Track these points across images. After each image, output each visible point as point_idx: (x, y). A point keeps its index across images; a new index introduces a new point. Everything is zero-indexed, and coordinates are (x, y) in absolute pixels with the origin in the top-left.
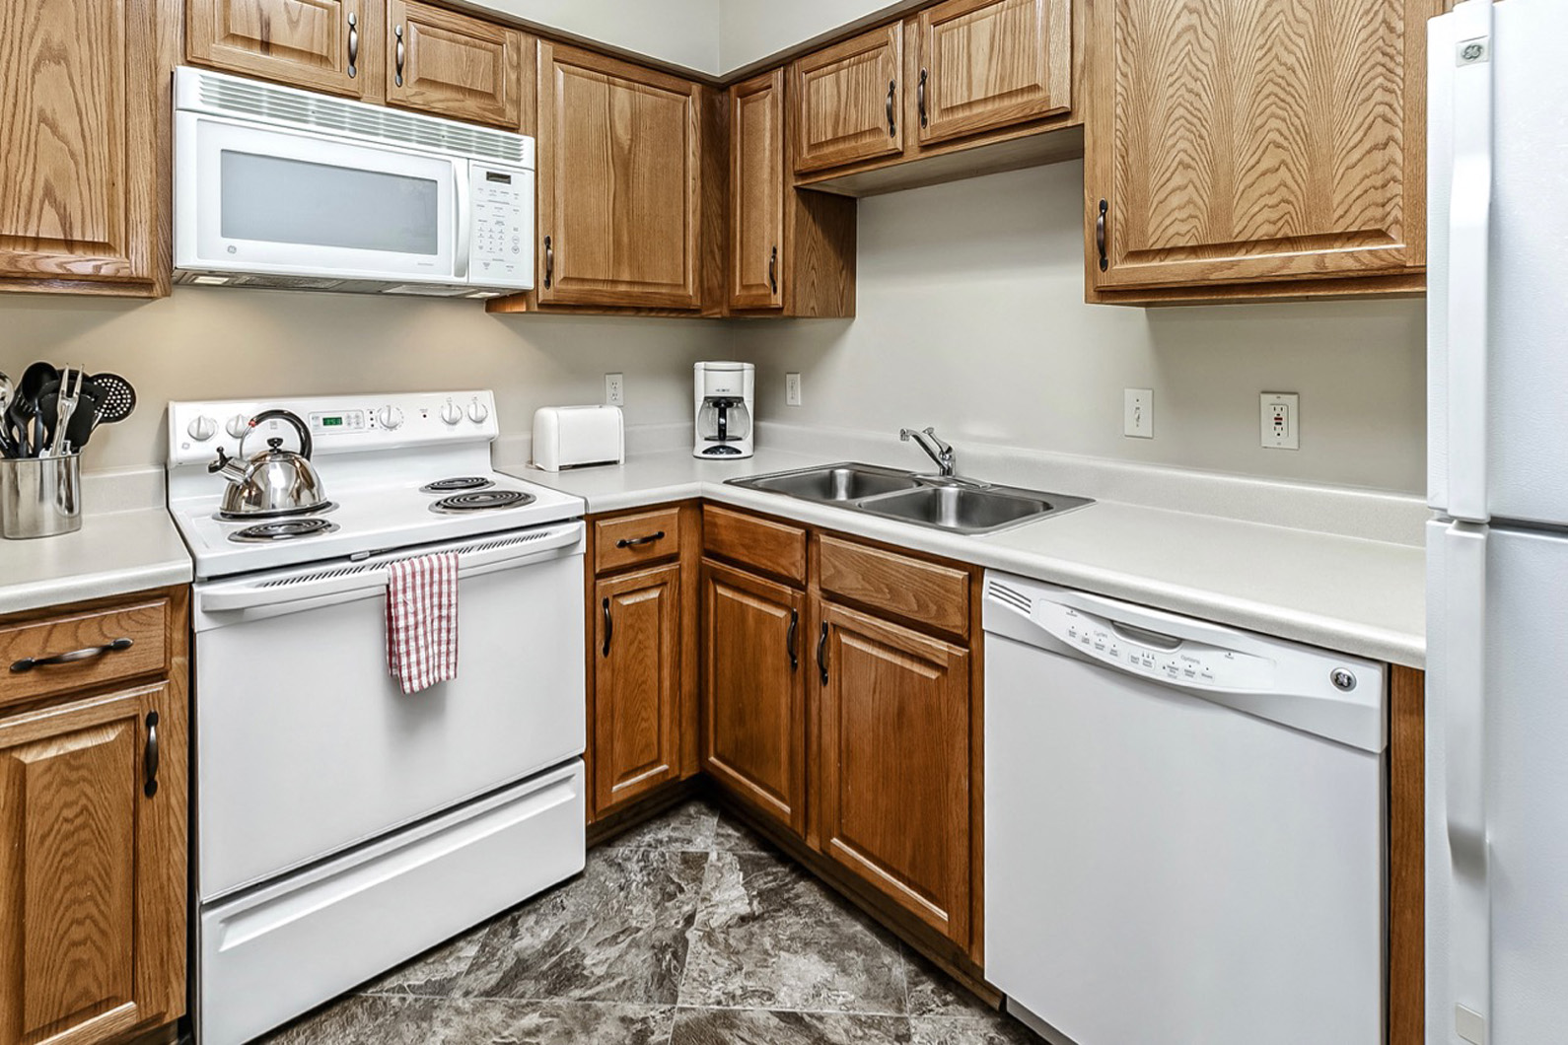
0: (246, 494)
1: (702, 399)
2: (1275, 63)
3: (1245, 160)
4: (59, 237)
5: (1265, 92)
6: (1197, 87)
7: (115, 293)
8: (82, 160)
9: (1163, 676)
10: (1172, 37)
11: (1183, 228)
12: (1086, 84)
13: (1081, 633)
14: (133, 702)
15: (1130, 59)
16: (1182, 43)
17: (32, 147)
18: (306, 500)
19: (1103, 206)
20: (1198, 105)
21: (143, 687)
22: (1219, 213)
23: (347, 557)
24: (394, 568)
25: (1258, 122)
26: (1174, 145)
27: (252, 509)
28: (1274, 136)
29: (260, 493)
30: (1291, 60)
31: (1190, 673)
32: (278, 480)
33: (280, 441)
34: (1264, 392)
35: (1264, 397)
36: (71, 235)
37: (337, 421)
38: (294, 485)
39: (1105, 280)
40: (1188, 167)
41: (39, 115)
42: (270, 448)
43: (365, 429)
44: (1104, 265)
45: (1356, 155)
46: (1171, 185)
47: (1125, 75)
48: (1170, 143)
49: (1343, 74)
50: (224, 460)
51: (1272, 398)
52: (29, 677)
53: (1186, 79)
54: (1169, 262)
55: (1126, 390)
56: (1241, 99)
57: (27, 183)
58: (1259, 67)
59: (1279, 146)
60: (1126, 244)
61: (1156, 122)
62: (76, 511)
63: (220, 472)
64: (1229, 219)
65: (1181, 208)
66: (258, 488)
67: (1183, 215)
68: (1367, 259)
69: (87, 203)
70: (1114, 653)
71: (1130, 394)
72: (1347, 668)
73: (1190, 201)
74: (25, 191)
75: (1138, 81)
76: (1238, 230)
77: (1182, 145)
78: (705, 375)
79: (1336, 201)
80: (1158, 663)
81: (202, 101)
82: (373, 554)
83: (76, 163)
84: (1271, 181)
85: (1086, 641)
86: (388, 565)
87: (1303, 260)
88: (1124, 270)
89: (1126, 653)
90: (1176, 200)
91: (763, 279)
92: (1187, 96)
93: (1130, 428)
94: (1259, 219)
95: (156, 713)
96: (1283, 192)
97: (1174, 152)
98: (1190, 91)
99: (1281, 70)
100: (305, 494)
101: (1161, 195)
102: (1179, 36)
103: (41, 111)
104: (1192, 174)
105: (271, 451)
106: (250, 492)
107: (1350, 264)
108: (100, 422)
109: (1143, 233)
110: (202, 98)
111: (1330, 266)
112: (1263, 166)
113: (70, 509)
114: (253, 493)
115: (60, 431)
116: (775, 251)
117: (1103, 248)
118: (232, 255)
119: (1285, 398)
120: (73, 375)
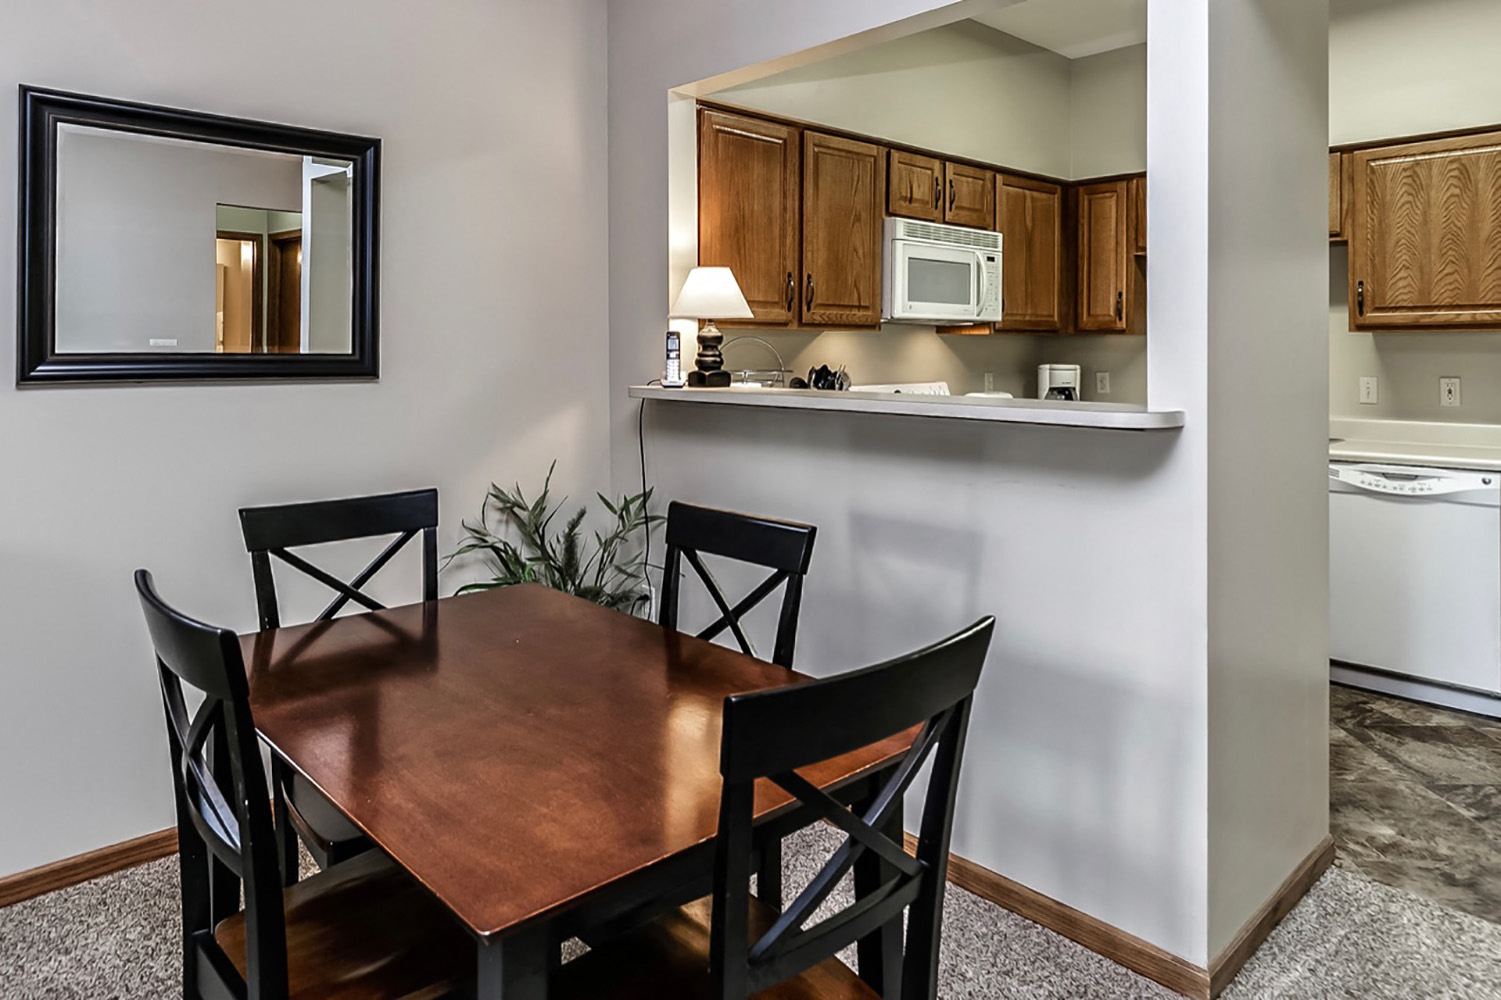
1: (1047, 389)
2: (1452, 225)
3: (1437, 267)
4: (856, 304)
5: (1447, 237)
6: (1413, 231)
9: (1410, 493)
10: (1399, 205)
11: (1405, 297)
12: (1349, 221)
13: (1367, 481)
15: (1376, 212)
16: (1404, 208)
19: (1361, 283)
20: (1413, 239)
22: (1424, 291)
25: (1444, 251)
26: (1401, 257)
28: (1451, 258)
30: (1459, 225)
31: (1422, 489)
34: (1443, 377)
35: (1443, 380)
36: (860, 302)
39: (1361, 321)
40: (1408, 268)
44: (1361, 313)
45: (1490, 271)
46: (1398, 276)
47: (1372, 219)
48: (1398, 256)
49: (1484, 234)
51: (1447, 380)
53: (1406, 225)
54: (1397, 314)
55: (1361, 379)
56: (1435, 240)
58: (1444, 225)
59: (1453, 263)
60: (1373, 302)
61: (1390, 244)
64: (1430, 294)
65: (1404, 287)
67: (1406, 291)
68: (1495, 316)
70: (1385, 487)
71: (1363, 381)
72: (1488, 476)
73: (1409, 285)
75: (1380, 224)
76: (1434, 299)
77: (1404, 257)
78: (1050, 374)
79: (1482, 288)
80: (1407, 487)
84: (1450, 279)
85: (1370, 484)
87: (1466, 315)
88: (1372, 316)
89: (1390, 486)
90: (1401, 284)
91: (1109, 310)
92: (1407, 234)
93: (1363, 399)
94: (1445, 295)
96: (1457, 285)
97: (1400, 260)
98: (1409, 232)
99: (1455, 229)
101: (1393, 281)
102: (1403, 205)
104: (1409, 271)
107: (1487, 318)
109: (1384, 298)
111: (1478, 318)
112: (1445, 272)
116: (1120, 294)
117: (1361, 305)
119: (1453, 380)
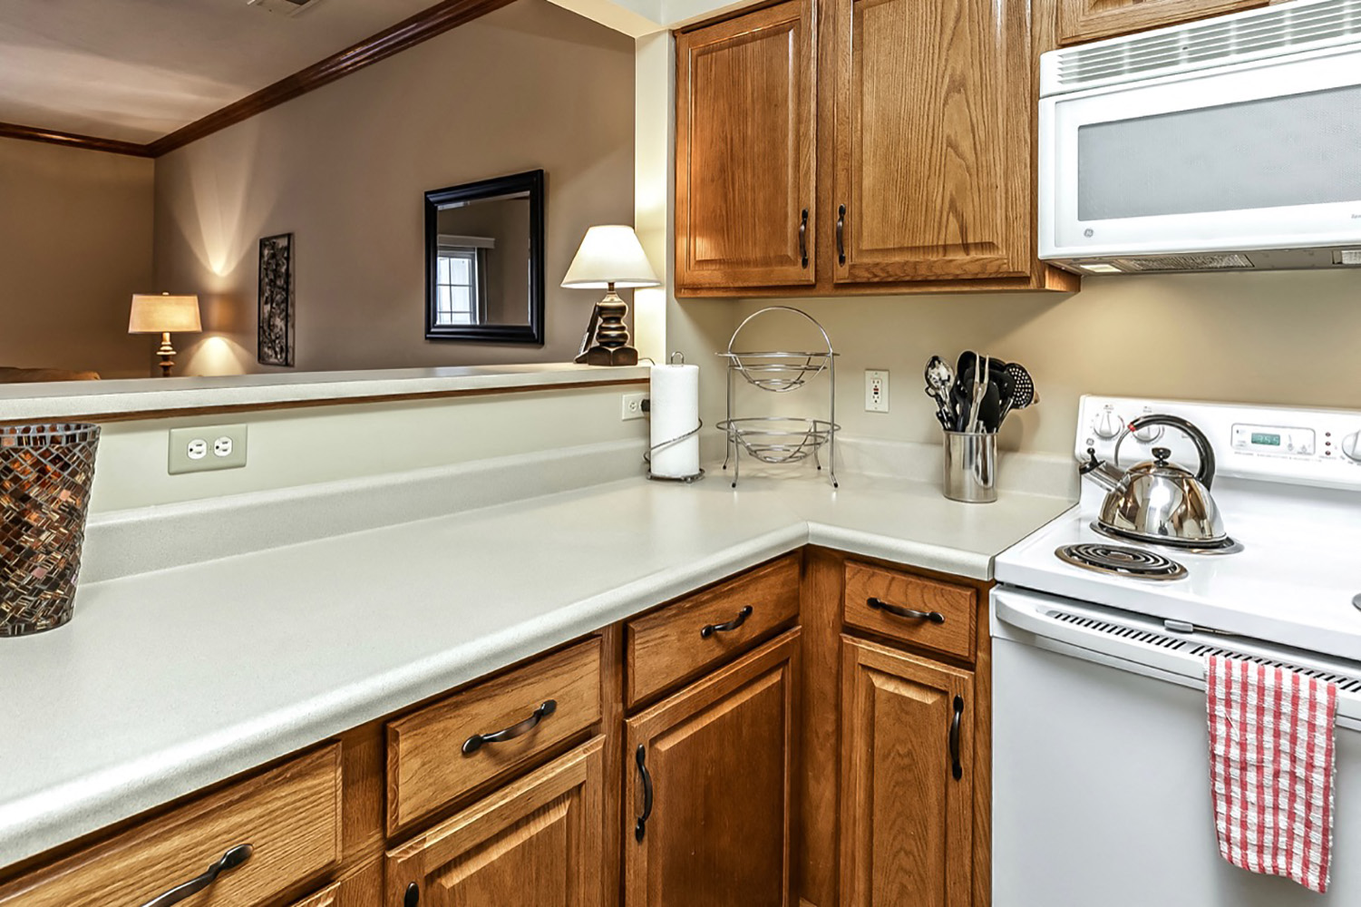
0: (1121, 503)
4: (958, 243)
7: (1001, 288)
8: (974, 171)
14: (944, 677)
17: (943, 169)
18: (1190, 530)
21: (953, 668)
23: (1160, 620)
24: (1213, 663)
27: (1126, 526)
29: (1136, 507)
32: (1160, 498)
33: (1167, 453)
36: (967, 240)
37: (1274, 441)
38: (1177, 508)
41: (947, 140)
42: (1156, 459)
43: (1316, 457)
50: (1094, 464)
52: (877, 614)
57: (939, 200)
62: (990, 484)
63: (1088, 474)
66: (1135, 501)
69: (977, 209)
74: (938, 208)
81: (1061, 82)
82: (1198, 629)
83: (970, 175)
86: (1208, 655)
95: (961, 699)
100: (1190, 524)
103: (948, 137)
105: (1155, 462)
106: (1126, 503)
108: (1011, 408)
110: (1061, 79)
113: (985, 480)
114: (1129, 505)
115: (974, 411)
118: (1089, 238)
120: (983, 362)
